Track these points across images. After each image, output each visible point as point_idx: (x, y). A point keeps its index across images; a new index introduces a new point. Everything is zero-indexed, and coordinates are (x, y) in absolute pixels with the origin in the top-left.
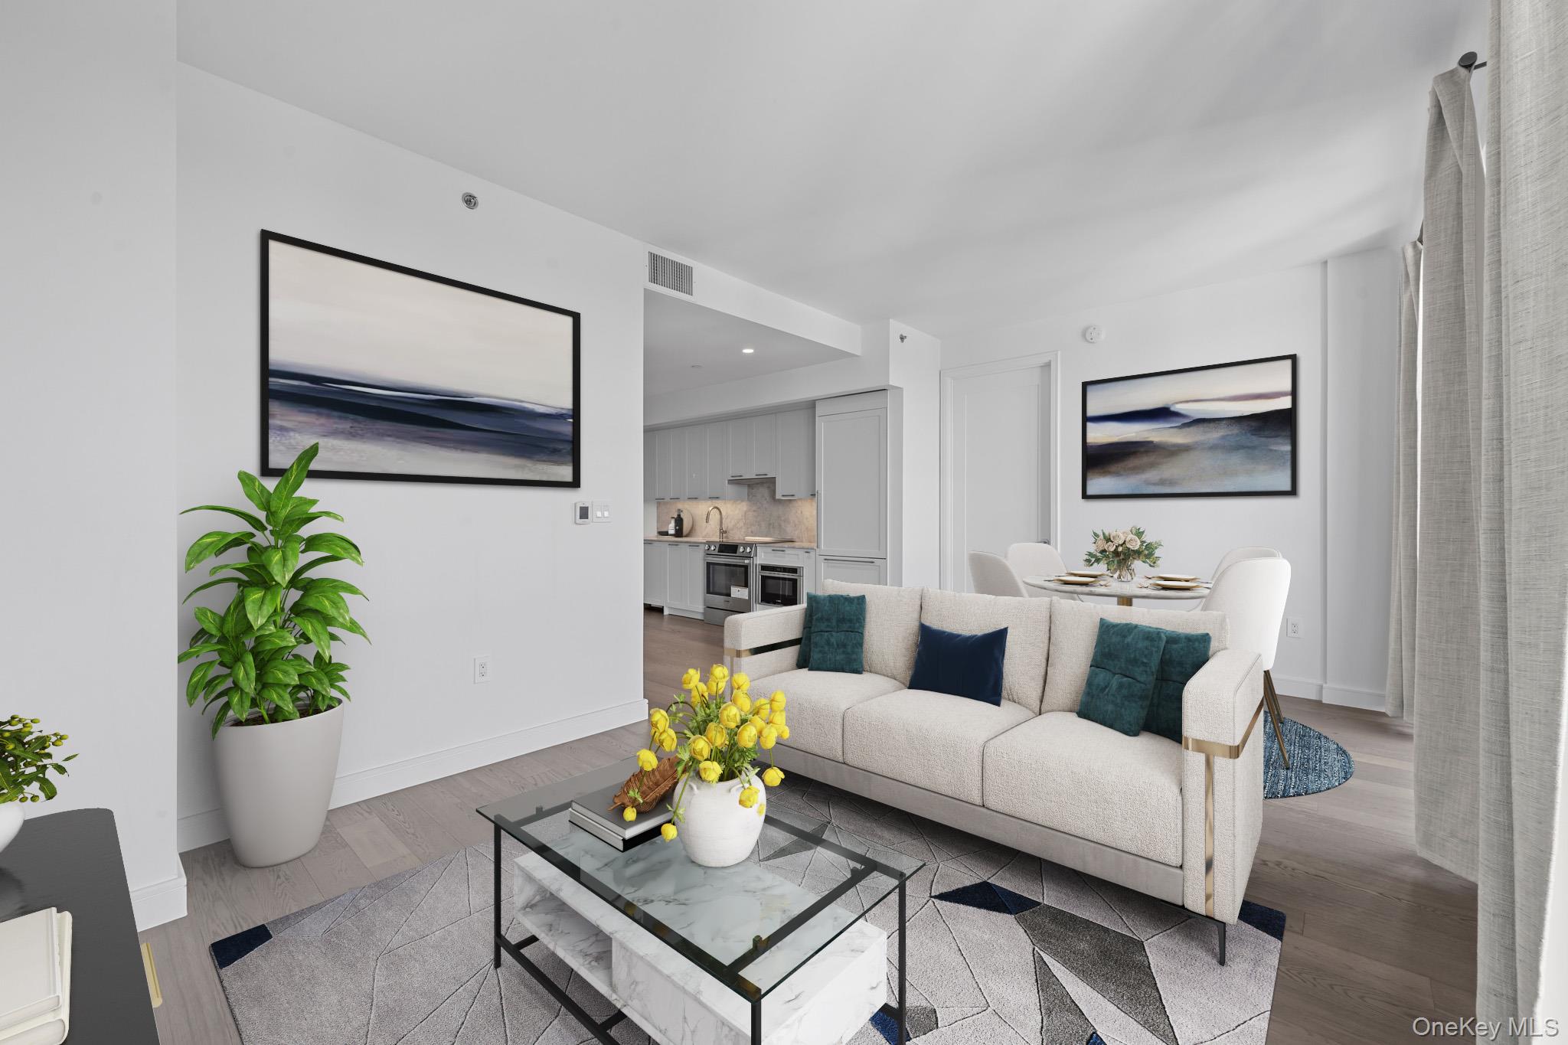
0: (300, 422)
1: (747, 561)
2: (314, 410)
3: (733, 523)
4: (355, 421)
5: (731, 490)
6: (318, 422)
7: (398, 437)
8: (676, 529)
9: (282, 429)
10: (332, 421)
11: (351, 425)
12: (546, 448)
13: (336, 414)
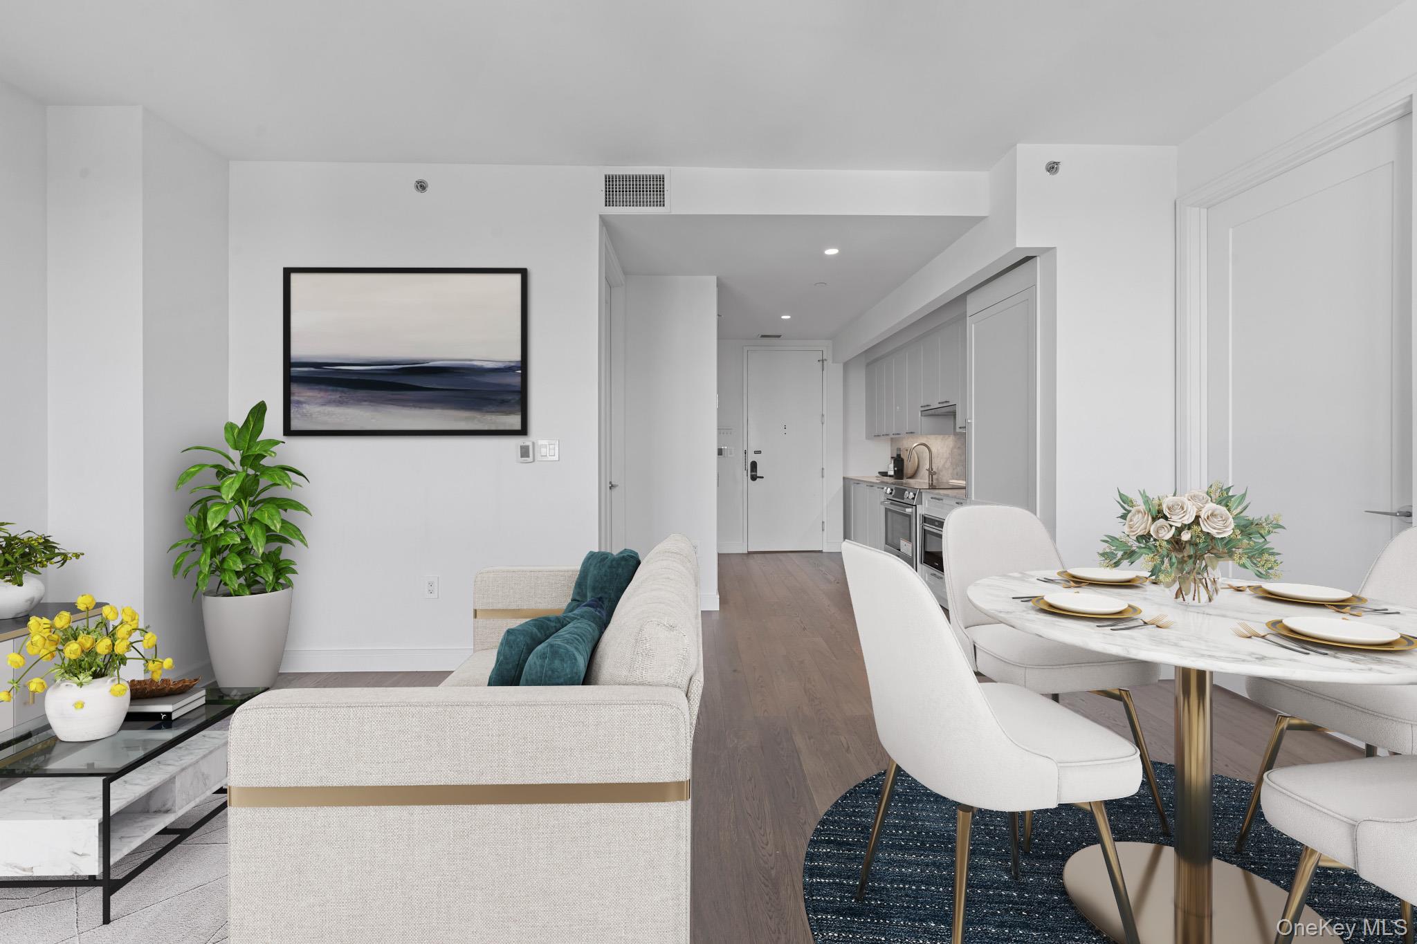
0: (309, 397)
1: (909, 510)
2: (317, 387)
3: (942, 462)
4: (342, 392)
5: (926, 422)
6: (319, 395)
7: (371, 401)
8: (895, 470)
9: (299, 402)
10: (327, 393)
11: (340, 395)
12: (495, 400)
13: (330, 388)
